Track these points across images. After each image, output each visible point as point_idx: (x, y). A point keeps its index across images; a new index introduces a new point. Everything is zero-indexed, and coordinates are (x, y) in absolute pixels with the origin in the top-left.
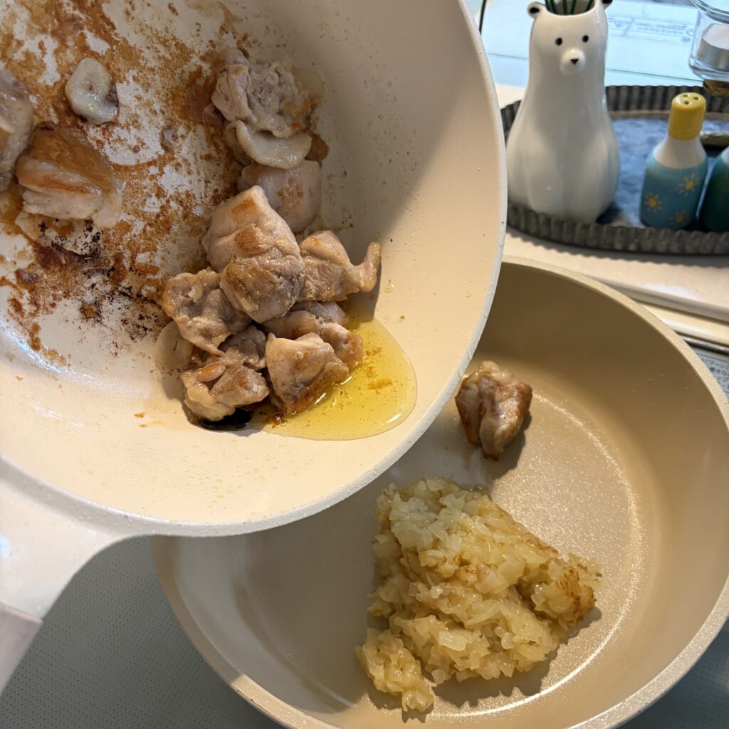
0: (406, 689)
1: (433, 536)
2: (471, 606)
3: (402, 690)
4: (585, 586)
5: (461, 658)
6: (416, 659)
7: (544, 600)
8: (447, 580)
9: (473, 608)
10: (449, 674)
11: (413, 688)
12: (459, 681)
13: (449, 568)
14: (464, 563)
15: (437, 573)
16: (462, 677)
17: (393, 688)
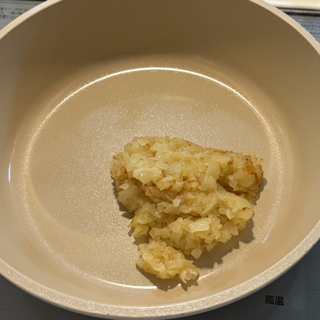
0: (181, 270)
1: (160, 169)
2: (201, 202)
3: (178, 272)
4: (257, 165)
5: (208, 235)
6: (178, 250)
7: (237, 183)
8: (179, 193)
9: (203, 202)
10: (202, 249)
11: (184, 268)
12: (209, 251)
13: (179, 184)
14: (185, 179)
15: (172, 191)
16: (210, 247)
17: (172, 273)
